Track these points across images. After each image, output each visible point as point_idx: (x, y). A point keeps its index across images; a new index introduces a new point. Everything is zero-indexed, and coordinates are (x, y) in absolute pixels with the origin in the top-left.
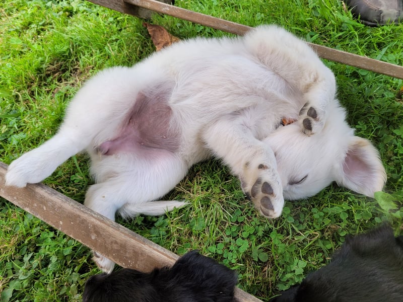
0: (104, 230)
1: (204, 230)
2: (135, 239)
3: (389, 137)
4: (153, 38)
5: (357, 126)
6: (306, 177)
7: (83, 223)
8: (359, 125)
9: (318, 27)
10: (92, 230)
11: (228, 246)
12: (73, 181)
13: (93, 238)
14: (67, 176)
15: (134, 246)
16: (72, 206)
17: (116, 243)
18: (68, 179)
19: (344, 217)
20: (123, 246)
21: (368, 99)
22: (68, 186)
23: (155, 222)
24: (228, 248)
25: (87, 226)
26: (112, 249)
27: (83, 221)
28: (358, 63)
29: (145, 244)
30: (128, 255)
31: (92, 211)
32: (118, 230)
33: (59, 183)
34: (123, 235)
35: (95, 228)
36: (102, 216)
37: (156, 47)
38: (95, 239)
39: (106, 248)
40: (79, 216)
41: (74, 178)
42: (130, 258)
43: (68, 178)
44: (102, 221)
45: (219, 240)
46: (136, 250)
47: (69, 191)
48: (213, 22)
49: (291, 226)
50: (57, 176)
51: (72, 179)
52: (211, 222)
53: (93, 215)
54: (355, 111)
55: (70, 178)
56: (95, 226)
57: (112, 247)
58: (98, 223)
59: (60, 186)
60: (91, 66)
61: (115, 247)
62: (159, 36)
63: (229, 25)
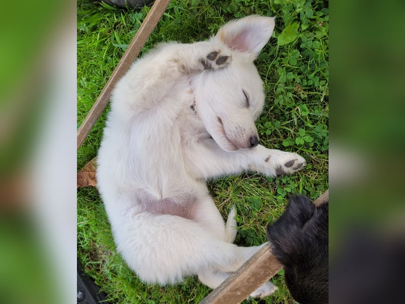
0: (236, 285)
1: (262, 199)
2: (252, 264)
3: (231, 6)
4: (82, 185)
5: (212, 31)
6: (244, 92)
7: (225, 298)
8: (211, 29)
9: (108, 29)
10: (233, 293)
11: (282, 184)
12: (187, 289)
13: (239, 294)
14: (181, 292)
15: (257, 267)
16: (209, 301)
17: (249, 279)
18: (184, 292)
19: (291, 76)
20: (254, 274)
21: (190, 8)
22: (189, 294)
23: (241, 237)
24: (284, 184)
25: (229, 295)
26: (253, 283)
27: (224, 297)
28: (156, 19)
29: (258, 258)
30: (262, 273)
31: (218, 288)
32: (240, 274)
33: (184, 300)
34: (245, 272)
35: (233, 291)
36: (224, 282)
37: (90, 185)
38: (241, 292)
39: (251, 287)
40: (219, 299)
41: (185, 287)
42: (265, 272)
43: (182, 292)
44: (229, 284)
45: (274, 189)
46: (260, 266)
47: (194, 295)
48: (83, 134)
49: (282, 126)
50: (179, 300)
51: (185, 289)
52: (257, 192)
53: (222, 288)
54: (197, 28)
55: (183, 290)
56: (231, 291)
57: (251, 283)
58: (229, 288)
59: (188, 300)
60: (92, 242)
61: (252, 280)
62: (81, 180)
63: (89, 121)
